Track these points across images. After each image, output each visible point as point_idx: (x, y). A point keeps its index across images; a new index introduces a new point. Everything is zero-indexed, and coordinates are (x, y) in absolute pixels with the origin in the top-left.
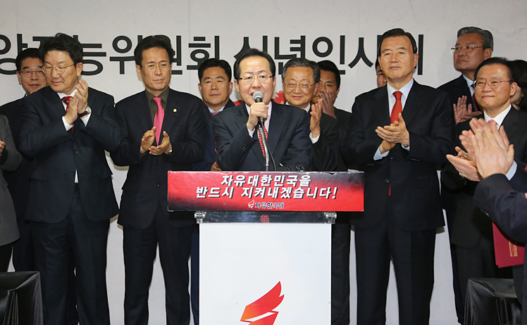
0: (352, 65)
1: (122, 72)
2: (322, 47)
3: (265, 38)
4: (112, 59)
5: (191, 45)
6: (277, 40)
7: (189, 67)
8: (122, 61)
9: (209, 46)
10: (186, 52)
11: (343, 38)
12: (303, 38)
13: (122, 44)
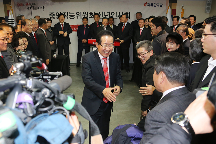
0: (118, 17)
1: (78, 18)
2: (113, 14)
3: (103, 12)
4: (76, 16)
5: (90, 13)
6: (105, 12)
7: (89, 17)
8: (78, 16)
9: (93, 13)
10: (89, 15)
11: (116, 12)
12: (109, 12)
13: (78, 13)
